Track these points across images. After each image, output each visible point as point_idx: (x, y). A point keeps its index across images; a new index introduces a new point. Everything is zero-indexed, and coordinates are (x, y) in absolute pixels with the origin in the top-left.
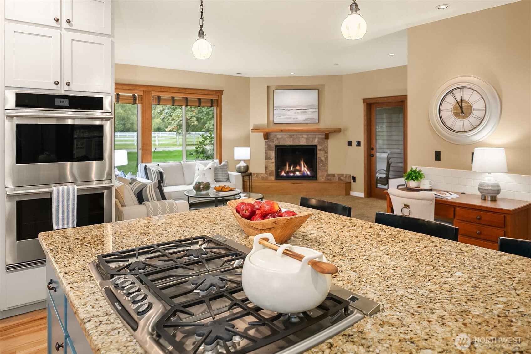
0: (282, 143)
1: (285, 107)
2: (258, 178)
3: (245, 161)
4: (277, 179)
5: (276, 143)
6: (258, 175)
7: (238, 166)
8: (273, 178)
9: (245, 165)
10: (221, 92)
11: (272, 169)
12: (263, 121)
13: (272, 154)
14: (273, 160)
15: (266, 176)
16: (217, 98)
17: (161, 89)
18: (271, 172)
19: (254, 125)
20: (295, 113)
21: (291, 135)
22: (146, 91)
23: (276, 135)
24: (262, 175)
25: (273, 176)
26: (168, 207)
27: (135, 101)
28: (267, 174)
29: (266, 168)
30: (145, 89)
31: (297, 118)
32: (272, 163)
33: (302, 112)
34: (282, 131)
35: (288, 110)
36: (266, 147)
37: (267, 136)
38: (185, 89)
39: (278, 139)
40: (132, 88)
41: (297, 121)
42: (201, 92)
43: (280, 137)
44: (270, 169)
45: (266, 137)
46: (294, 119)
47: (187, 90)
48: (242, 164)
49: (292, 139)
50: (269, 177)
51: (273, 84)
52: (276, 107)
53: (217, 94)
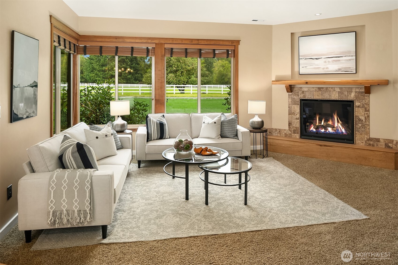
0: (308, 96)
1: (312, 56)
2: (280, 134)
3: (260, 116)
4: (302, 137)
5: (301, 96)
6: (280, 131)
7: (251, 120)
8: (298, 136)
9: (260, 120)
10: (238, 42)
11: (296, 126)
12: (286, 72)
13: (297, 109)
14: (298, 116)
15: (290, 133)
16: (234, 49)
17: (173, 41)
18: (295, 129)
19: (277, 77)
20: (325, 62)
21: (319, 88)
22: (158, 44)
23: (301, 88)
24: (285, 132)
25: (297, 133)
26: (77, 181)
27: (148, 54)
28: (291, 131)
29: (290, 124)
30: (157, 42)
31: (327, 68)
32: (297, 119)
33: (334, 61)
34: (307, 83)
35: (316, 59)
36: (290, 100)
37: (290, 88)
38: (198, 40)
39: (303, 92)
40: (145, 41)
41: (327, 71)
42: (215, 43)
43: (305, 90)
44: (294, 126)
45: (289, 90)
46: (323, 68)
47: (200, 41)
48: (257, 119)
49: (320, 92)
50: (293, 134)
51: (298, 31)
52: (302, 56)
53: (234, 44)
